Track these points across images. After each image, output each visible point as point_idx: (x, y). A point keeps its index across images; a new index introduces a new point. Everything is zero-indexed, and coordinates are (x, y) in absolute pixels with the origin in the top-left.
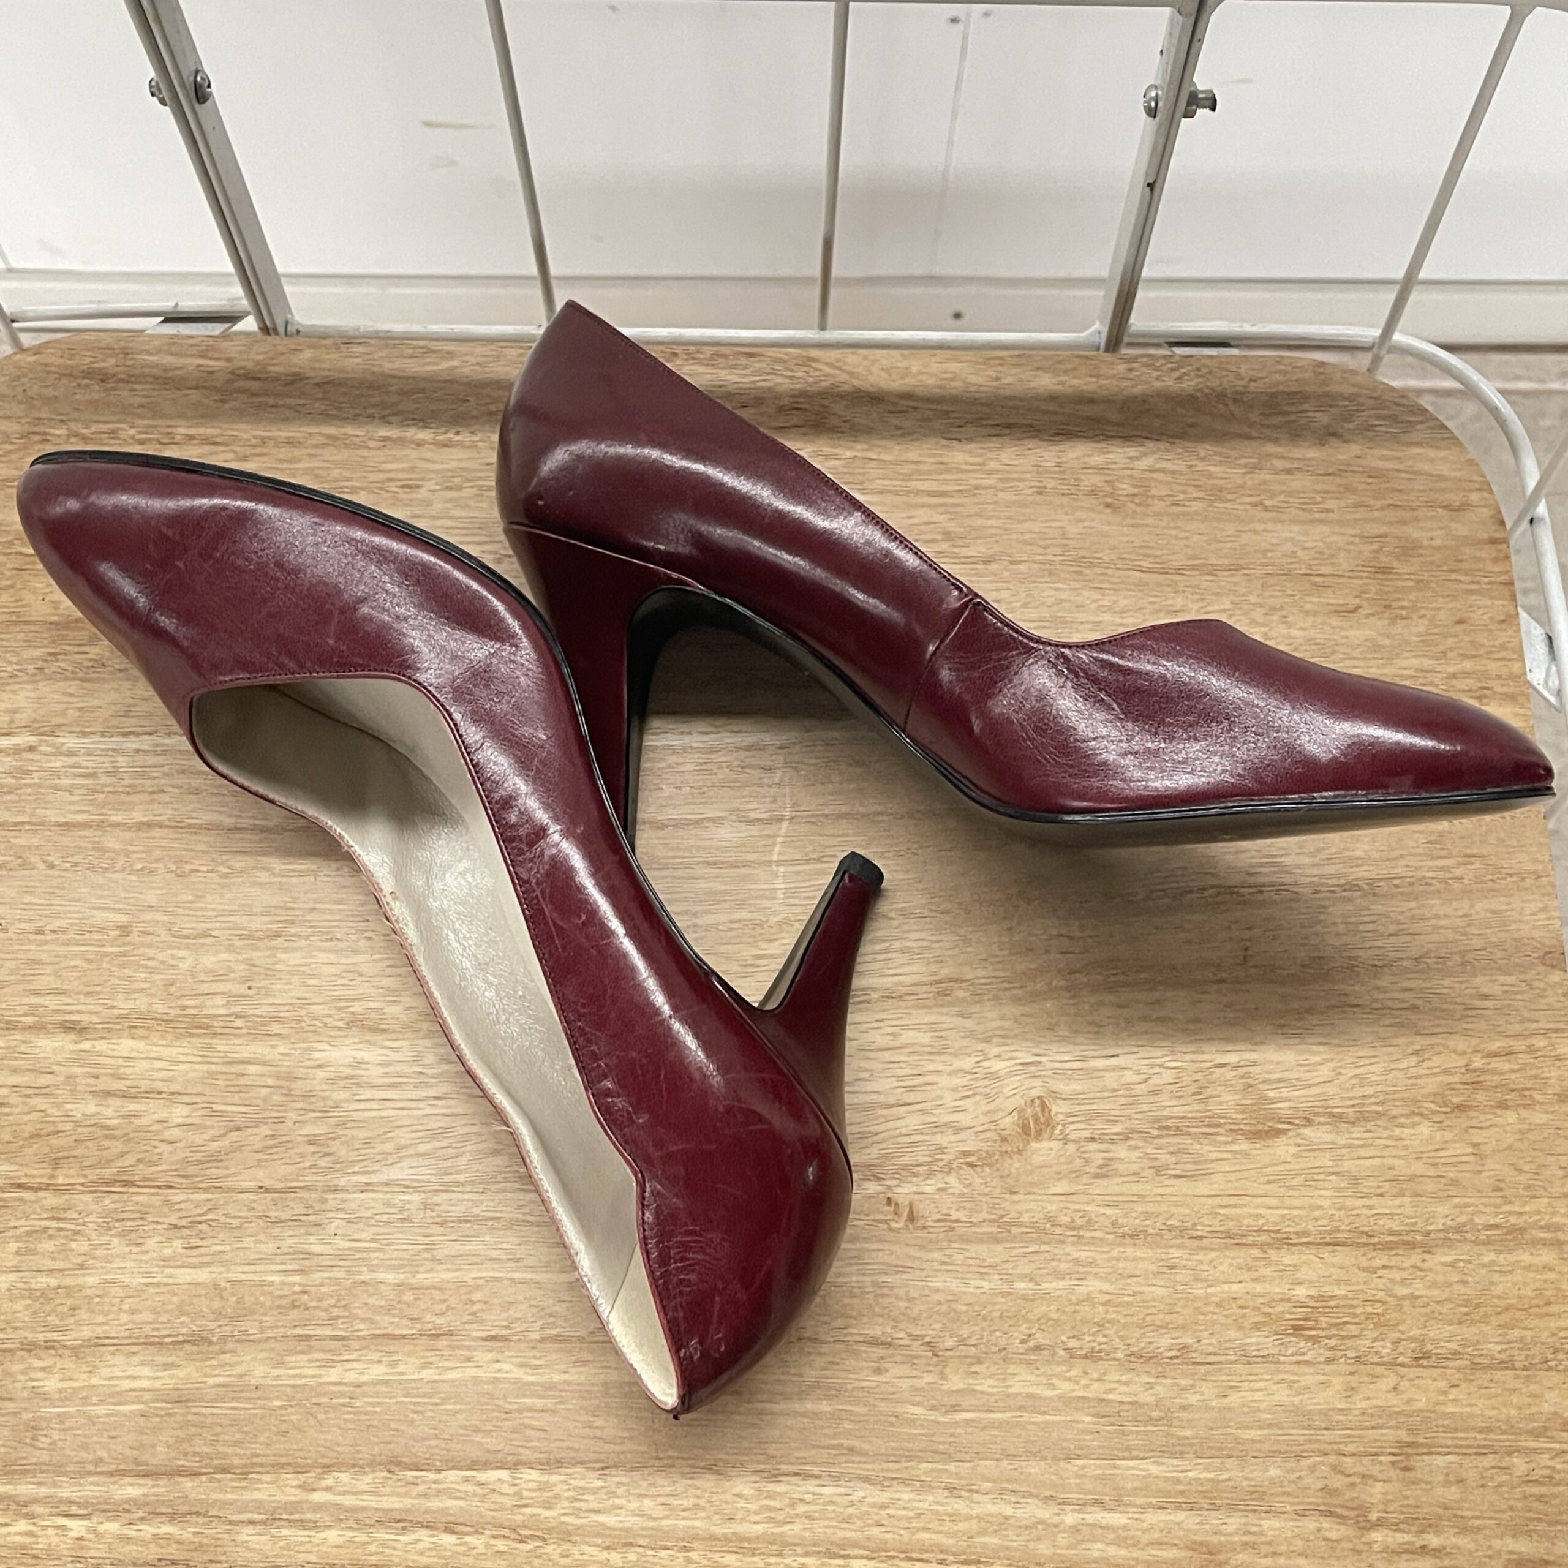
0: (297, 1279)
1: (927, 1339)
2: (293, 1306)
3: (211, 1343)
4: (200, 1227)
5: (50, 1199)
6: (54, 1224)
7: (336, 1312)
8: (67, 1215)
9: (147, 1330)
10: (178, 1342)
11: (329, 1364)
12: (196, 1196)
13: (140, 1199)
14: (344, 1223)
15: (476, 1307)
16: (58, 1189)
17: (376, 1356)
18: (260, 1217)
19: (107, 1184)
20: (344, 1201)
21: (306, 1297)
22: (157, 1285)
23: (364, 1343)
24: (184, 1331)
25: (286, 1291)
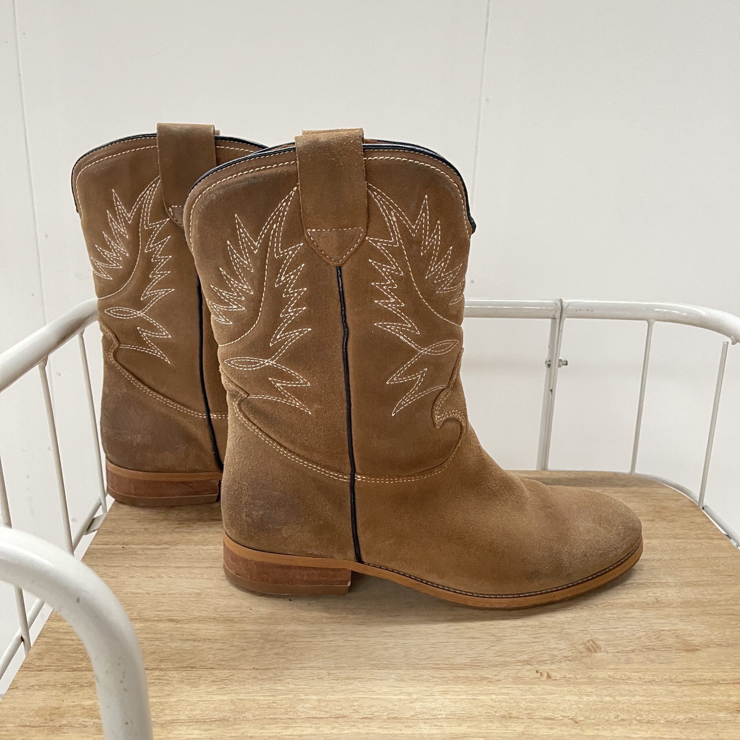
0: (271, 698)
1: (570, 717)
2: (269, 708)
3: (229, 721)
4: (226, 681)
5: (157, 673)
6: (158, 681)
7: (289, 710)
8: (165, 678)
9: (198, 717)
10: (213, 721)
11: (286, 728)
12: (224, 671)
13: (198, 672)
14: (292, 680)
15: (355, 708)
16: (161, 670)
17: (309, 725)
18: (253, 678)
19: (183, 667)
20: (292, 672)
21: (275, 705)
22: (205, 701)
23: (303, 720)
24: (216, 717)
25: (265, 702)
